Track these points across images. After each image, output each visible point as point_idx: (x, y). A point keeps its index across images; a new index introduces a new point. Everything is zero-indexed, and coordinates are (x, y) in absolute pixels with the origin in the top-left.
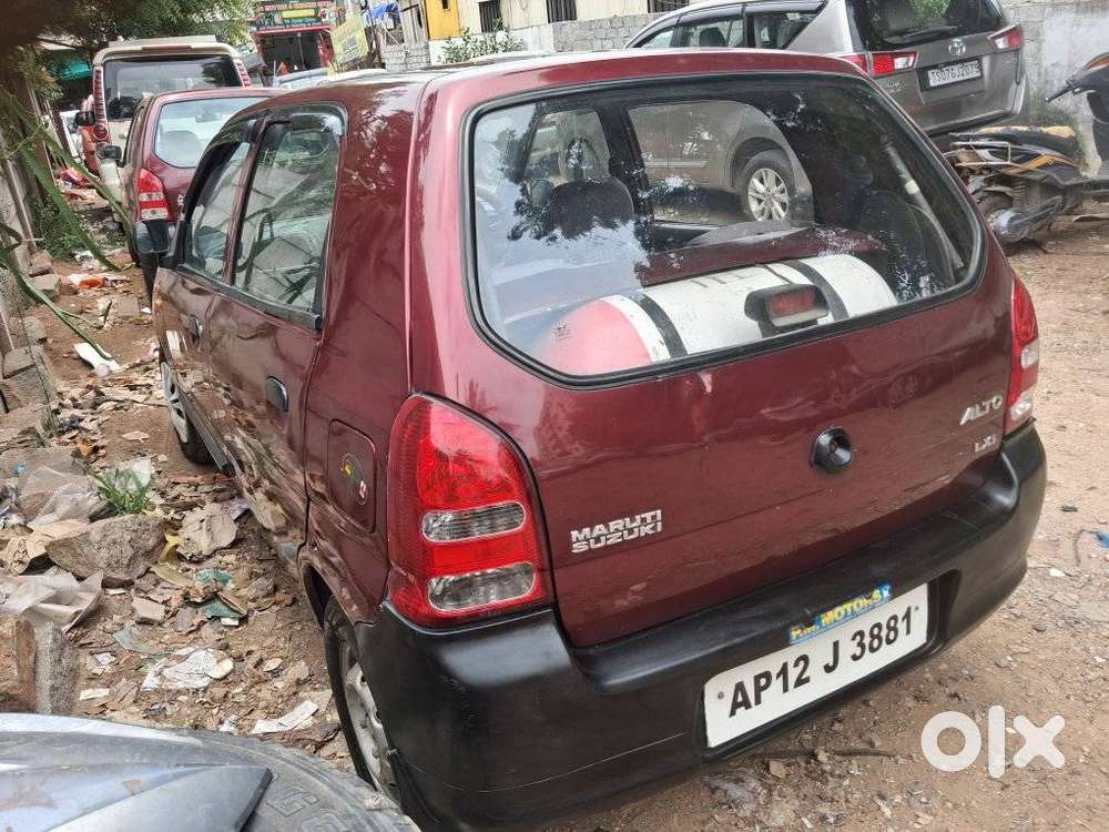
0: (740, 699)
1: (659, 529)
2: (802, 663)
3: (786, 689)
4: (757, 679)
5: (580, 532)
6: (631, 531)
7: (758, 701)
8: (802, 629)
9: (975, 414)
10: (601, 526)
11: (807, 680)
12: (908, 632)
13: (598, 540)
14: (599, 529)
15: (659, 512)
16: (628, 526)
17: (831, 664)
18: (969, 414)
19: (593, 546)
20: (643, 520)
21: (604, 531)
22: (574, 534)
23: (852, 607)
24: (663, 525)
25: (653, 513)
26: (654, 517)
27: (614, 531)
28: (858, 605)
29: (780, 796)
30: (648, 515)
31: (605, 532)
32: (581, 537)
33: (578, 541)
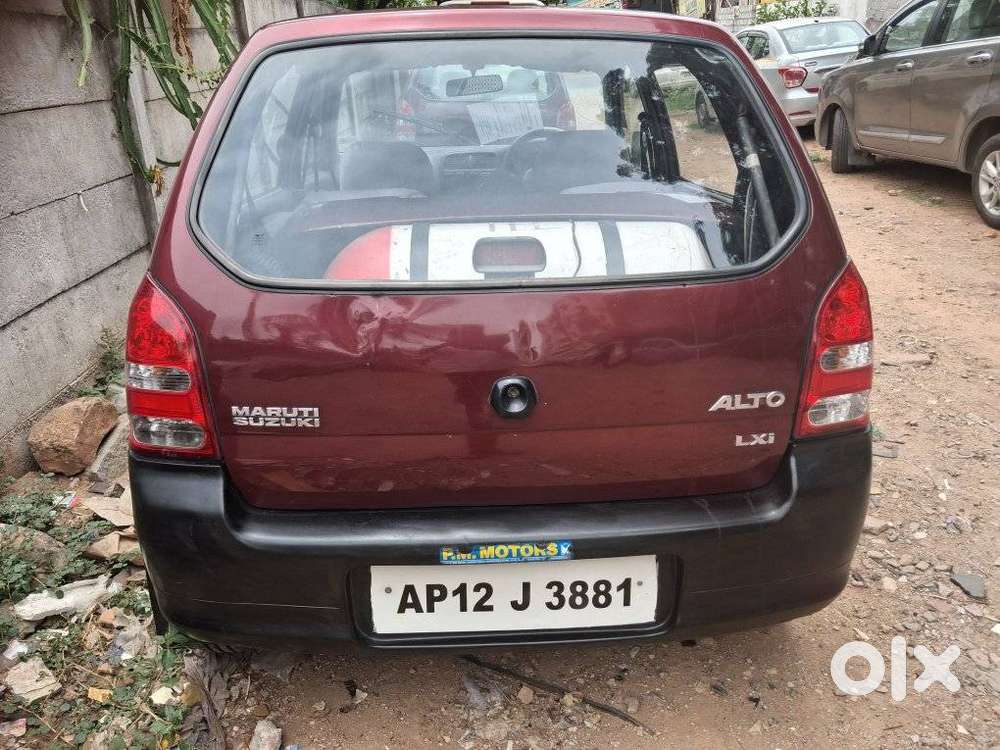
0: (410, 600)
1: (317, 425)
2: (483, 591)
3: (463, 608)
4: (430, 588)
5: (240, 409)
6: (288, 420)
7: (431, 609)
8: (455, 554)
9: (733, 404)
10: (260, 408)
11: (490, 608)
12: (627, 602)
13: (256, 419)
14: (258, 410)
15: (316, 410)
16: (286, 414)
17: (520, 603)
18: (723, 402)
19: (252, 423)
20: (300, 413)
21: (262, 413)
22: (235, 409)
23: (518, 550)
24: (321, 422)
25: (311, 409)
26: (311, 413)
27: (273, 416)
28: (527, 551)
29: (508, 716)
30: (306, 410)
31: (264, 414)
32: (241, 413)
33: (237, 415)
